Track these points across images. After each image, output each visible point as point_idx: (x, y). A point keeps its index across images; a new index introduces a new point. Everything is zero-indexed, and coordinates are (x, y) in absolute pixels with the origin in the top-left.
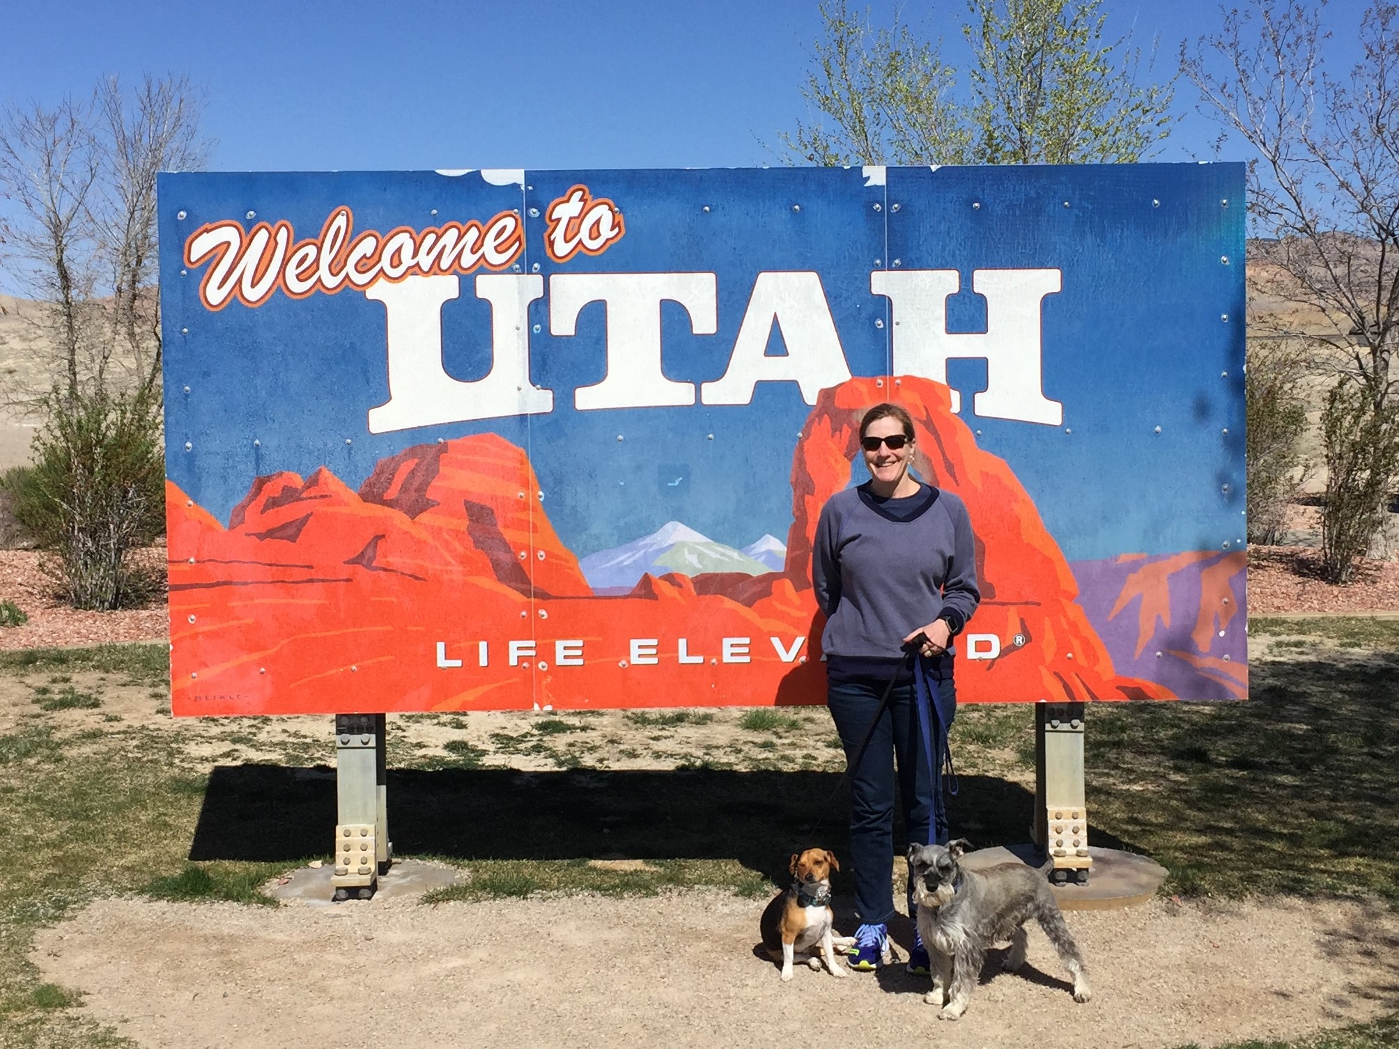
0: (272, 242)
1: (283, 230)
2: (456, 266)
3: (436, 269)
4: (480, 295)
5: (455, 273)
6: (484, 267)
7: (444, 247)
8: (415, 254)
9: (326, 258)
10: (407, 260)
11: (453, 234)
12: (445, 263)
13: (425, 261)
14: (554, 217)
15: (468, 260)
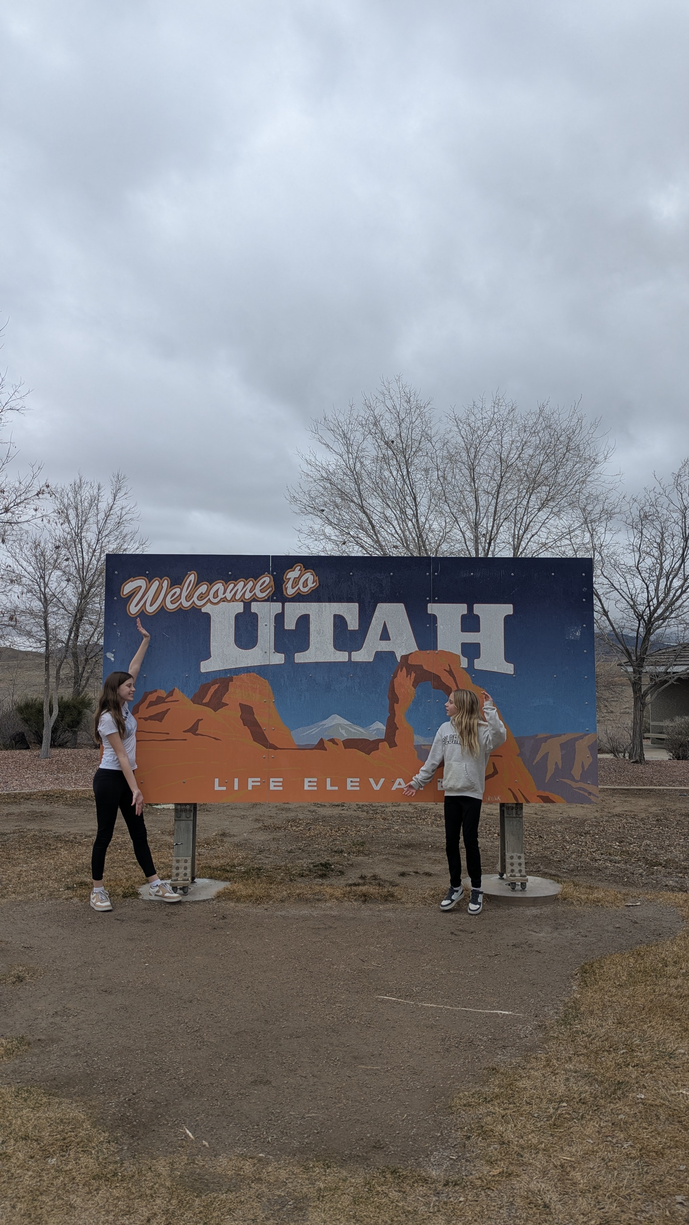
0: (160, 587)
1: (166, 581)
2: (243, 597)
3: (234, 599)
4: (253, 611)
5: (242, 601)
6: (255, 599)
7: (238, 589)
8: (224, 593)
9: (184, 594)
10: (221, 596)
11: (242, 583)
12: (237, 597)
13: (229, 596)
14: (288, 577)
15: (248, 596)
